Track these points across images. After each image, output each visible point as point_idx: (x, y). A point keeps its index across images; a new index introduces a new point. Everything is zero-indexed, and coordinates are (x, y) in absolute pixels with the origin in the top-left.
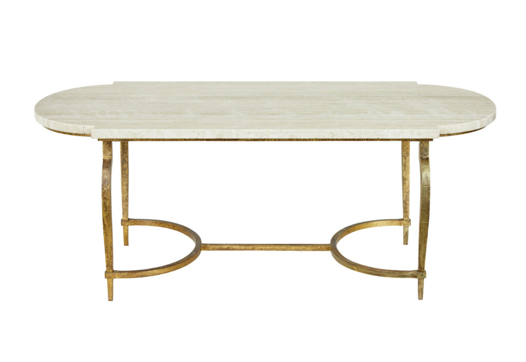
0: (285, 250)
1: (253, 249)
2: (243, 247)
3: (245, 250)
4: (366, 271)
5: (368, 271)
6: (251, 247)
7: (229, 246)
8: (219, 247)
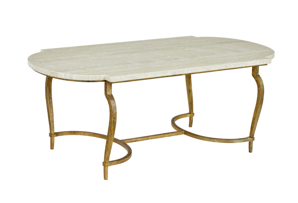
0: (162, 137)
1: (147, 139)
2: (142, 139)
3: (143, 140)
4: (224, 141)
5: (225, 141)
6: (146, 138)
7: (135, 139)
8: (131, 140)
